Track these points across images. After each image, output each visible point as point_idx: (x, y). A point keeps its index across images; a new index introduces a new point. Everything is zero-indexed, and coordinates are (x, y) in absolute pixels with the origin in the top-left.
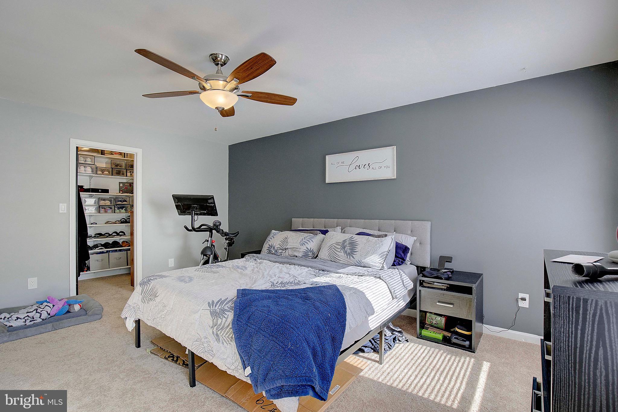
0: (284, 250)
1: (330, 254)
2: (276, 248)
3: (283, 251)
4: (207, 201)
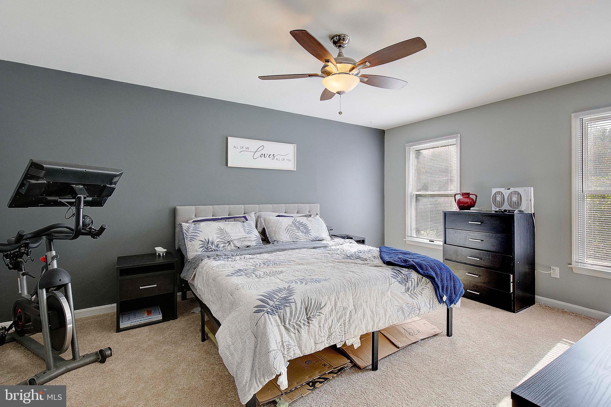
0: (225, 243)
1: (291, 236)
2: (215, 243)
3: (225, 245)
4: (112, 179)
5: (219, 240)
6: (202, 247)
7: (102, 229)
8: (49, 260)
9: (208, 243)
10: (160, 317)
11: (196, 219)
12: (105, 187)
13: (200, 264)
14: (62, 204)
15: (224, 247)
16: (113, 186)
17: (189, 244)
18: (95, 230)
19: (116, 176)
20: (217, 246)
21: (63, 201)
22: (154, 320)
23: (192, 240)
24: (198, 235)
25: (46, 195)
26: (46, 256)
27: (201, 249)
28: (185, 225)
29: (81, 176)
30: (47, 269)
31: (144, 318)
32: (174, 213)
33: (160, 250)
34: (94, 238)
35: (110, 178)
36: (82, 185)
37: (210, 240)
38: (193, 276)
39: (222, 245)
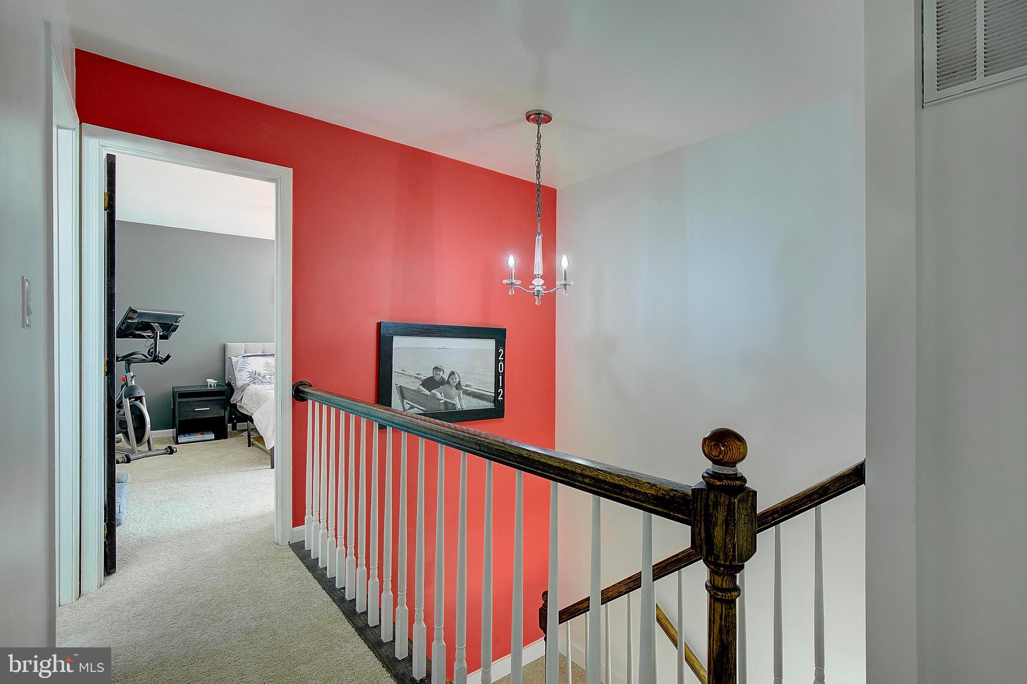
4: (177, 319)
5: (265, 372)
6: (249, 377)
7: (168, 357)
8: (129, 379)
9: (255, 374)
10: (212, 436)
11: (245, 355)
12: (172, 324)
13: (247, 388)
14: (143, 337)
15: (270, 378)
16: (177, 324)
17: (238, 375)
18: (162, 358)
19: (180, 316)
20: (264, 377)
21: (144, 334)
22: (207, 439)
23: (240, 371)
24: (246, 367)
25: (136, 330)
26: (126, 376)
27: (249, 379)
28: (234, 359)
29: (158, 317)
30: (127, 386)
31: (199, 437)
32: (224, 349)
33: (211, 381)
34: (161, 364)
35: (176, 318)
36: (157, 323)
37: (257, 371)
38: (241, 397)
39: (269, 377)
